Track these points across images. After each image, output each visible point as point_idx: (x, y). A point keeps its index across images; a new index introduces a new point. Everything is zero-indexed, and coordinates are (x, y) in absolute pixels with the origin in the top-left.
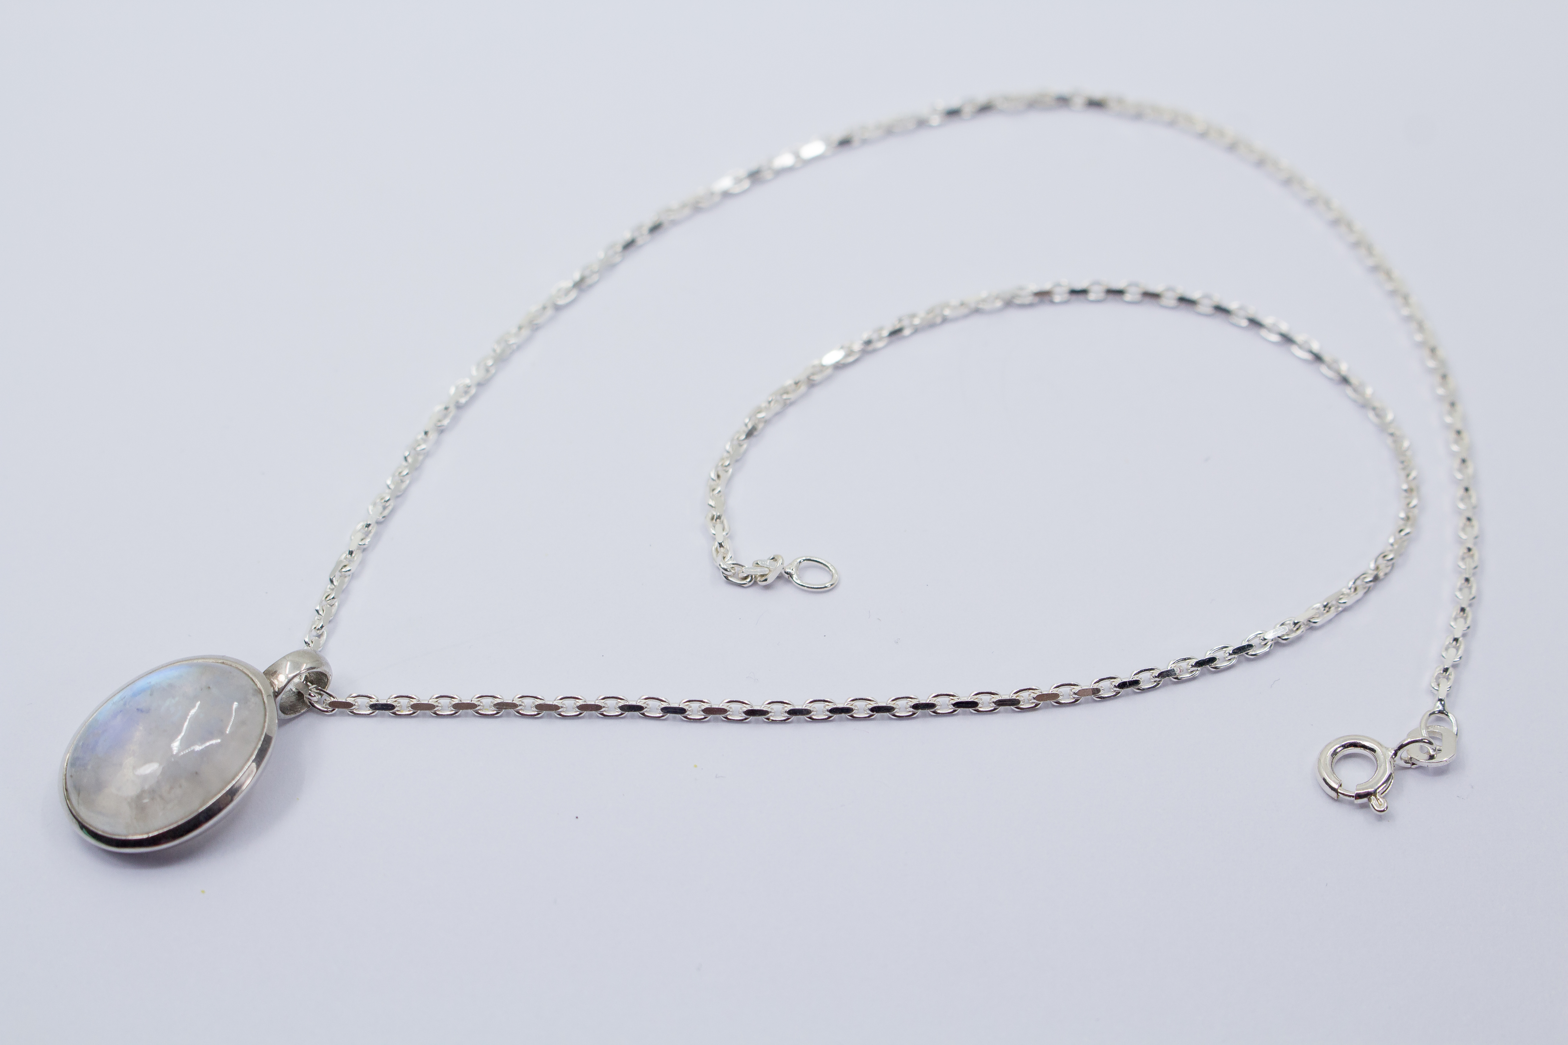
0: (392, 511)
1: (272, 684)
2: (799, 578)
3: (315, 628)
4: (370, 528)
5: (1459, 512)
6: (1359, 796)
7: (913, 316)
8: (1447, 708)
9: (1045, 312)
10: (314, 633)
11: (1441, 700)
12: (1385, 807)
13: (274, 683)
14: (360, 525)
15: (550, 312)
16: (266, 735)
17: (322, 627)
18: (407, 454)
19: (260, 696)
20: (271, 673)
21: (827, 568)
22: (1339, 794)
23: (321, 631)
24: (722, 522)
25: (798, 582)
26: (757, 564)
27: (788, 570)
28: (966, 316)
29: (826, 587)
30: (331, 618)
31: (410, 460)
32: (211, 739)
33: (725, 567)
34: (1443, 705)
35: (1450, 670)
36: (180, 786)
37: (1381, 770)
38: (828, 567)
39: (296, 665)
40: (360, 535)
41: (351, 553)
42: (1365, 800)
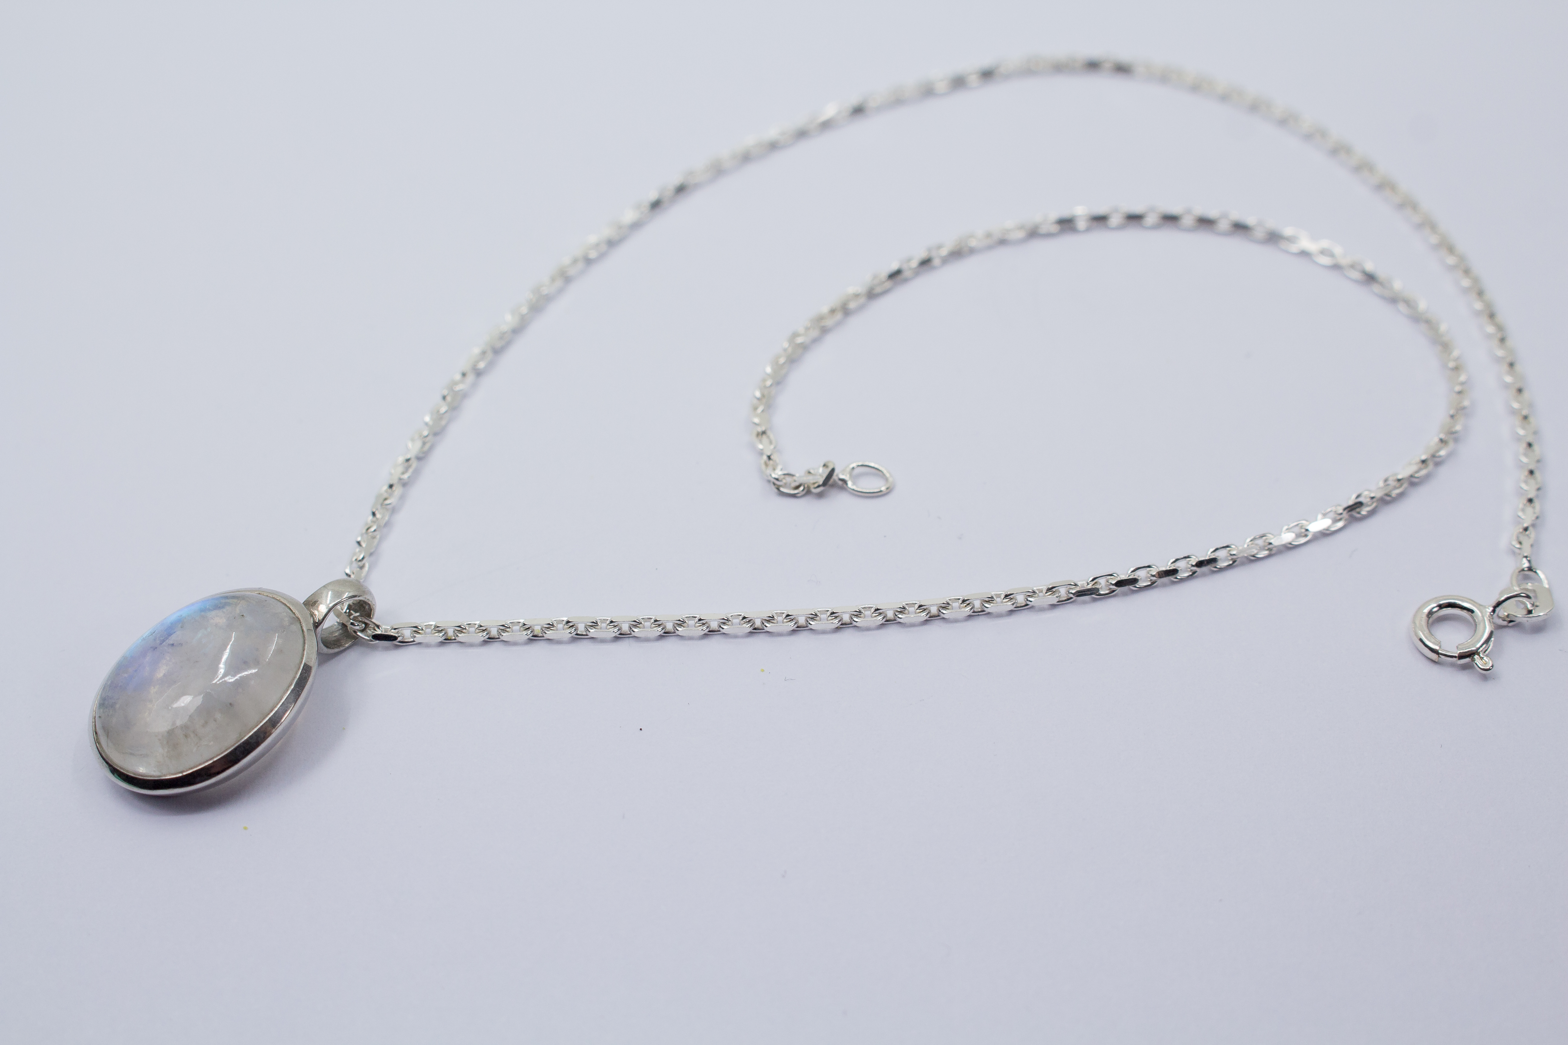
0: (432, 448)
1: (312, 615)
2: (854, 484)
3: (356, 560)
4: (411, 462)
5: (1507, 386)
6: (1461, 656)
7: (939, 247)
8: (1534, 566)
9: (1068, 241)
10: (355, 565)
11: (1526, 557)
12: (1491, 665)
13: (313, 613)
14: (401, 459)
15: (581, 265)
16: (305, 664)
17: (363, 558)
18: (445, 392)
19: (299, 625)
20: (311, 603)
21: (880, 473)
22: (1440, 656)
23: (363, 562)
24: (768, 437)
25: (854, 487)
26: (809, 473)
27: (842, 477)
28: (990, 248)
29: (881, 491)
30: (372, 550)
31: (449, 399)
32: (245, 670)
33: (776, 477)
34: (1529, 561)
35: (1531, 529)
36: (215, 721)
37: (1480, 627)
38: (883, 473)
39: (337, 594)
40: (400, 469)
41: (391, 486)
42: (1468, 660)
